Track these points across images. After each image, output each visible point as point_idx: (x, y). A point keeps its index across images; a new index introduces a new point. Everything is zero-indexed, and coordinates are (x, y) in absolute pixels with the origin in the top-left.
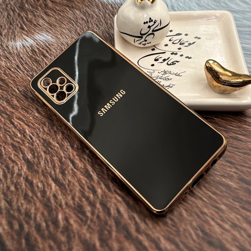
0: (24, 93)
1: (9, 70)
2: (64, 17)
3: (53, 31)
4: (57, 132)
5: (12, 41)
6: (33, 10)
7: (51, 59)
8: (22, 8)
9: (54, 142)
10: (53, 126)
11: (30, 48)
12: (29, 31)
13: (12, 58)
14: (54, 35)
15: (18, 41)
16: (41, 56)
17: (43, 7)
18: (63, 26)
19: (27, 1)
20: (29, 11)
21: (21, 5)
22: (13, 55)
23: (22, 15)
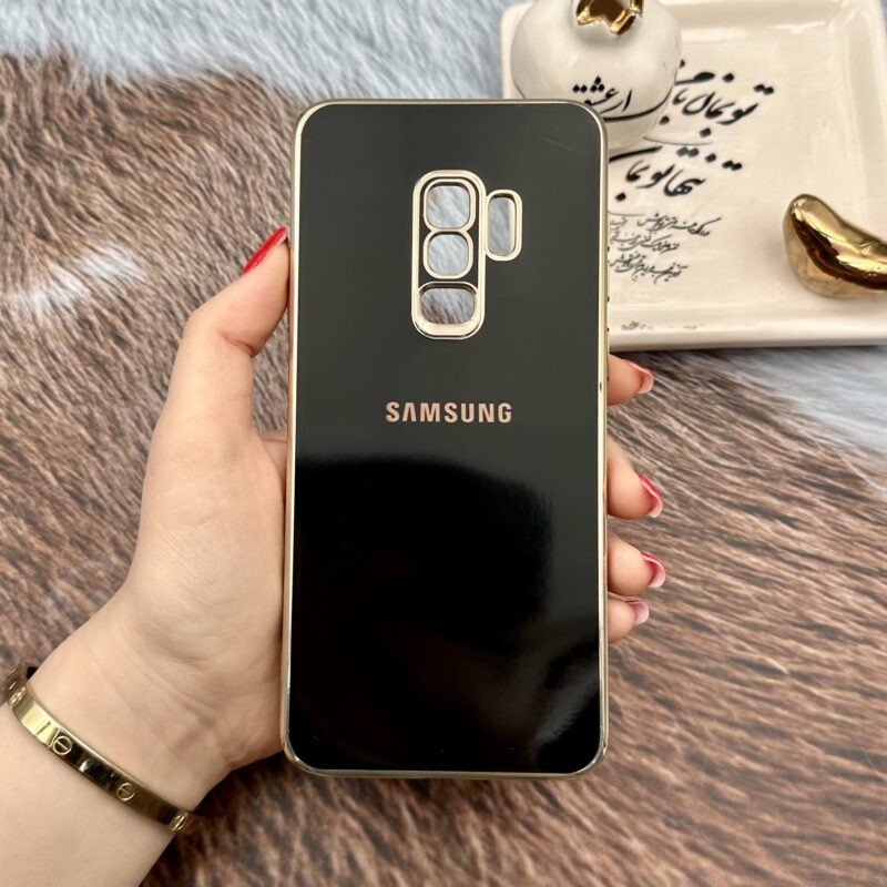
0: (74, 485)
1: (20, 404)
2: (172, 174)
3: (139, 237)
5: (16, 289)
6: (71, 155)
7: (139, 351)
8: (35, 150)
11: (74, 311)
12: (65, 243)
13: (23, 356)
14: (143, 252)
15: (35, 288)
16: (111, 342)
17: (99, 136)
18: (166, 214)
19: (47, 118)
20: (58, 160)
21: (30, 136)
22: (27, 346)
23: (39, 179)
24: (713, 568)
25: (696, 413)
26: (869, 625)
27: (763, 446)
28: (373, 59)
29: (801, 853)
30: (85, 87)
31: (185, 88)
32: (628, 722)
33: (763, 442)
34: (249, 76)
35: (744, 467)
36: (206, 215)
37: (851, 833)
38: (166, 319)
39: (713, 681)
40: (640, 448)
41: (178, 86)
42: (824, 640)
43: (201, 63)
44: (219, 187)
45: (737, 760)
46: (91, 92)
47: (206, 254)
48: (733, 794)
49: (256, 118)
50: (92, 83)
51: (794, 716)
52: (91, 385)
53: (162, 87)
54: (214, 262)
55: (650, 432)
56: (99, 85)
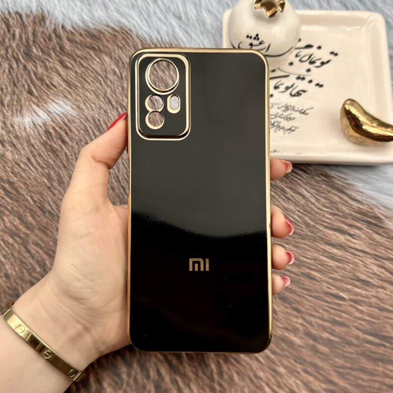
0: (40, 204)
1: (17, 167)
2: (89, 70)
3: (74, 97)
5: (17, 116)
6: (45, 59)
7: (72, 147)
8: (28, 55)
11: (43, 127)
12: (40, 97)
13: (19, 146)
14: (76, 104)
15: (26, 116)
16: (60, 142)
17: (57, 51)
18: (86, 87)
19: (34, 41)
20: (39, 60)
21: (27, 49)
22: (21, 141)
23: (29, 68)
24: (318, 254)
25: (314, 188)
26: (383, 280)
27: (342, 203)
28: (181, 26)
29: (351, 376)
30: (52, 29)
31: (97, 32)
32: (280, 317)
33: (342, 201)
34: (126, 29)
35: (333, 212)
36: (104, 89)
37: (372, 368)
38: (85, 133)
39: (317, 301)
40: (289, 201)
41: (94, 31)
42: (364, 286)
43: (104, 22)
44: (110, 76)
45: (325, 335)
46: (55, 31)
47: (103, 106)
48: (323, 350)
49: (128, 48)
50: (55, 27)
51: (350, 318)
52: (50, 160)
53: (87, 31)
54: (107, 109)
55: (294, 195)
56: (59, 28)
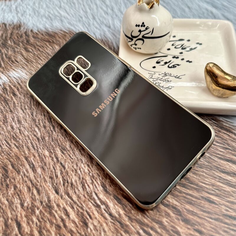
2: (44, 52)
3: (29, 68)
4: (10, 186)
9: (4, 198)
10: (6, 178)
11: (2, 86)
12: (6, 67)
14: (29, 71)
16: (12, 95)
17: (25, 43)
18: (39, 62)
19: (10, 38)
20: (11, 47)
23: (3, 51)
28: (110, 31)
30: (24, 32)
31: (53, 34)
34: (73, 32)
41: (51, 33)
43: (59, 28)
46: (26, 33)
53: (46, 33)
56: (28, 31)
